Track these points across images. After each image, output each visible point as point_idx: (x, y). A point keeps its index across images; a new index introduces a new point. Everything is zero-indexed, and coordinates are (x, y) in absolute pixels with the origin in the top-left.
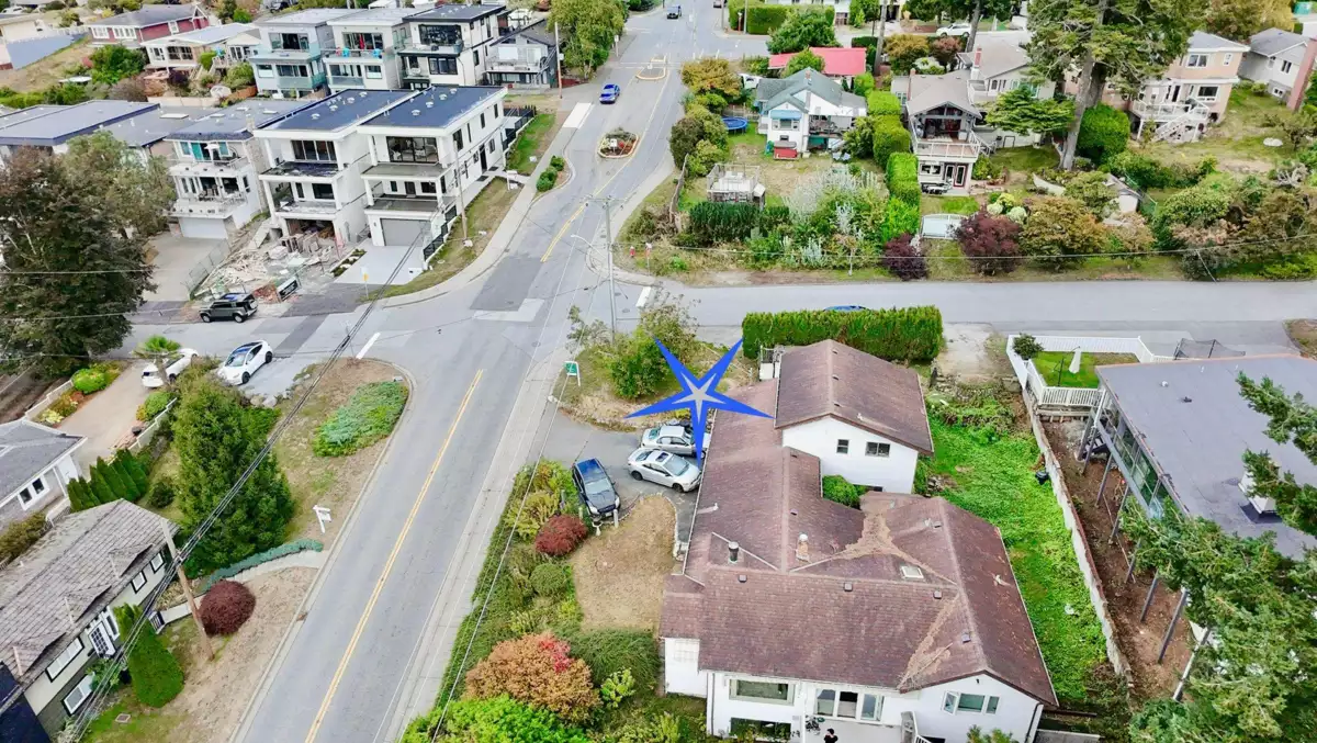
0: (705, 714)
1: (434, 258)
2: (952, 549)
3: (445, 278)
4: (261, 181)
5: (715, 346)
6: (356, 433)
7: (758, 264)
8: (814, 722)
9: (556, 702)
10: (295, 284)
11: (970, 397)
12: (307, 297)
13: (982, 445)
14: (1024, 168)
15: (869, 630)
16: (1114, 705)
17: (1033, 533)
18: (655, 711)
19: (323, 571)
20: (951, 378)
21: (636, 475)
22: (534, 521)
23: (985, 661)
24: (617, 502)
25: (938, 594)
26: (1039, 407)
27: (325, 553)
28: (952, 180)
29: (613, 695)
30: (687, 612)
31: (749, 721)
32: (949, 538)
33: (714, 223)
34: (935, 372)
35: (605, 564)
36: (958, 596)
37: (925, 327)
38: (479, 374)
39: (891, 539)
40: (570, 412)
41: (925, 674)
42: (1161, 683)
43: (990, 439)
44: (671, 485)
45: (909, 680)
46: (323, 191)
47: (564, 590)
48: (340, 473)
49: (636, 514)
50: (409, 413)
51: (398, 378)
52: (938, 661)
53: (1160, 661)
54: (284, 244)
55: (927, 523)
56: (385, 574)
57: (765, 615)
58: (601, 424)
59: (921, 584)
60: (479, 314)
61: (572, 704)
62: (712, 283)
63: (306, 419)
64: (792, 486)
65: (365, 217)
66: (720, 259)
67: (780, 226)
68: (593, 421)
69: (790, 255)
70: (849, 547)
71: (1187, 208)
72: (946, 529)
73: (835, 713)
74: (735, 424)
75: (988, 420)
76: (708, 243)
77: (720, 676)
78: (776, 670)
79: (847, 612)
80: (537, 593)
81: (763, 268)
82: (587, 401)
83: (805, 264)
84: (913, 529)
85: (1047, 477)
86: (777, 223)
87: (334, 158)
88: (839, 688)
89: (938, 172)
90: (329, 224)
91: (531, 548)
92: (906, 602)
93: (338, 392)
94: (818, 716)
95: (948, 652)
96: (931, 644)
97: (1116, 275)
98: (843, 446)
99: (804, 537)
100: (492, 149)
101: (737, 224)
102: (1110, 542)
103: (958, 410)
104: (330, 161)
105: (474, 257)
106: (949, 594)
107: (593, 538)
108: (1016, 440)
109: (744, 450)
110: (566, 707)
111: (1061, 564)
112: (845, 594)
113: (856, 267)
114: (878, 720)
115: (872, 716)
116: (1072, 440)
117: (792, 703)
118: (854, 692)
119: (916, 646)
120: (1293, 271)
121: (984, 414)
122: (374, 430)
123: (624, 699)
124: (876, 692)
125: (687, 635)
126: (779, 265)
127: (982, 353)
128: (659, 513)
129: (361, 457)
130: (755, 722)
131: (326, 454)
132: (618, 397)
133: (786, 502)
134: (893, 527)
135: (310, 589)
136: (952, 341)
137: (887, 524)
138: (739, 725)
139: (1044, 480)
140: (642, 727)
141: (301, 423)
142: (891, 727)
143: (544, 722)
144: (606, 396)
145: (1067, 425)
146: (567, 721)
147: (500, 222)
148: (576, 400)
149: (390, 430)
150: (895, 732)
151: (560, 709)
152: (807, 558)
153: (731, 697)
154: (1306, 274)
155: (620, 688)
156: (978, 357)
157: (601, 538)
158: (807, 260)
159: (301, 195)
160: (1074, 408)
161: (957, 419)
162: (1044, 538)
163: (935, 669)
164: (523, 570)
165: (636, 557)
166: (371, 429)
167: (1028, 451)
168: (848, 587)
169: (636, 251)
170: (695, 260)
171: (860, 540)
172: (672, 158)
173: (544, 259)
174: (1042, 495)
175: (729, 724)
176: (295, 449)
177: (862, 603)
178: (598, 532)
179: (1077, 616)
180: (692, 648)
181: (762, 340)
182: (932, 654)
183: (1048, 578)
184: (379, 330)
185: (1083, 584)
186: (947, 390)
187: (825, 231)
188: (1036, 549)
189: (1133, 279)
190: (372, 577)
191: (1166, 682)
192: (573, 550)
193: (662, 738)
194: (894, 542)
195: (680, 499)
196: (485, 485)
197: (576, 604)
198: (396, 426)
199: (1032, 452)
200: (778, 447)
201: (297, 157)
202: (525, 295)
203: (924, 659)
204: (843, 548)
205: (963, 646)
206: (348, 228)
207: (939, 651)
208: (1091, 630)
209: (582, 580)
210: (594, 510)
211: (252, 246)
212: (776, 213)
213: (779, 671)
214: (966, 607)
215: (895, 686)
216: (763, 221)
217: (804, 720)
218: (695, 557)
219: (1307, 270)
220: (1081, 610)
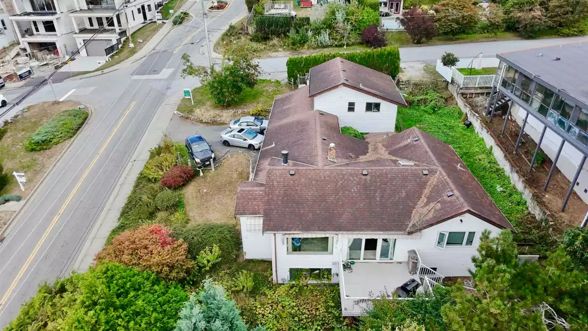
0: (271, 270)
1: (113, 55)
2: (428, 149)
3: (118, 63)
4: (11, 20)
5: (272, 81)
6: (52, 137)
7: (294, 47)
8: (347, 264)
9: (158, 265)
10: (29, 72)
11: (420, 90)
12: (36, 78)
13: (430, 114)
14: (429, 3)
15: (382, 197)
16: (541, 238)
17: (468, 153)
18: (237, 271)
19: (19, 212)
20: (408, 82)
21: (226, 143)
22: (160, 171)
23: (467, 205)
24: (213, 156)
25: (425, 172)
26: (461, 89)
27: (22, 202)
28: (393, 10)
29: (206, 262)
30: (255, 199)
31: (302, 270)
32: (425, 145)
33: (270, 25)
34: (399, 80)
35: (205, 191)
36: (438, 172)
37: (391, 56)
38: (133, 104)
39: (387, 152)
40: (187, 118)
41: (424, 219)
42: (567, 222)
43: (434, 110)
44: (247, 146)
45: (414, 225)
46: (50, 27)
47: (177, 206)
48: (41, 159)
49: (225, 163)
50: (87, 125)
51: (82, 107)
52: (433, 210)
53: (563, 211)
54: (27, 55)
55: (409, 141)
56: (61, 211)
57: (310, 194)
58: (206, 123)
59: (413, 168)
60: (136, 77)
61: (172, 267)
62: (270, 57)
63: (23, 133)
64: (321, 127)
65: (74, 39)
66: (274, 45)
67: (305, 27)
68: (201, 122)
69: (312, 41)
70: (361, 157)
71: (518, 4)
72: (422, 141)
73: (362, 257)
74: (285, 107)
75: (432, 101)
76: (266, 39)
77: (280, 235)
78: (319, 227)
79: (365, 187)
80: (159, 209)
81: (298, 49)
82: (198, 112)
83: (320, 45)
84: (401, 145)
85: (471, 124)
86: (304, 25)
87: (55, 9)
88: (364, 236)
89: (386, 6)
90: (54, 44)
91: (156, 186)
92: (405, 179)
93: (45, 118)
94: (350, 261)
95: (439, 205)
96: (425, 202)
97: (484, 40)
98: (351, 107)
99: (332, 145)
100: (150, 10)
101: (282, 26)
102: (514, 152)
103: (414, 98)
104: (53, 11)
105: (135, 53)
106: (432, 172)
107: (198, 178)
108: (450, 108)
109: (291, 117)
110: (166, 268)
111: (489, 166)
112: (364, 177)
113: (348, 45)
114: (391, 259)
115: (388, 257)
116: (480, 106)
117: (332, 253)
118: (375, 238)
119: (416, 204)
120: (575, 31)
121: (429, 98)
122: (64, 133)
123: (214, 265)
124: (390, 236)
125: (254, 213)
126: (306, 47)
127: (423, 72)
128: (240, 161)
129: (55, 149)
130: (306, 270)
131: (33, 150)
132: (216, 107)
133: (318, 134)
134: (386, 147)
135: (8, 223)
136: (405, 68)
137: (383, 145)
138: (295, 273)
139: (469, 125)
140: (227, 282)
141: (20, 135)
142: (401, 263)
143: (148, 279)
144: (209, 108)
145: (478, 99)
146: (167, 278)
147: (151, 38)
148: (191, 111)
149: (74, 134)
150: (404, 266)
151: (162, 270)
152: (336, 161)
153: (288, 253)
154: (581, 33)
155: (210, 257)
156: (421, 73)
157: (202, 177)
158: (321, 43)
159: (37, 30)
160: (481, 88)
161: (414, 101)
162: (474, 154)
163: (431, 215)
164: (150, 196)
165: (226, 185)
166: (61, 133)
167: (457, 113)
168: (365, 172)
169: (227, 44)
170: (261, 46)
171: (367, 154)
172: (246, 7)
173: (174, 52)
174: (469, 134)
175: (288, 274)
176: (14, 149)
177: (375, 182)
178: (201, 174)
179: (504, 192)
180: (259, 221)
181: (299, 71)
182: (427, 207)
183: (482, 174)
184: (75, 88)
185: (504, 175)
186: (406, 89)
187: (330, 27)
188: (472, 160)
189: (494, 41)
190: (52, 214)
191: (570, 221)
192: (184, 185)
193: (242, 287)
194: (389, 154)
195: (253, 153)
196: (134, 157)
197: (185, 214)
198: (79, 132)
199: (459, 114)
200: (312, 112)
201: (34, 10)
202: (164, 67)
203: (422, 211)
204: (357, 157)
205: (449, 199)
206: (66, 47)
207: (432, 205)
208: (515, 197)
209: (191, 201)
210: (198, 160)
211: (8, 58)
212: (303, 20)
213: (321, 228)
214: (446, 177)
215: (404, 230)
216: (296, 24)
217: (341, 264)
218: (261, 171)
219: (581, 31)
220: (506, 188)
